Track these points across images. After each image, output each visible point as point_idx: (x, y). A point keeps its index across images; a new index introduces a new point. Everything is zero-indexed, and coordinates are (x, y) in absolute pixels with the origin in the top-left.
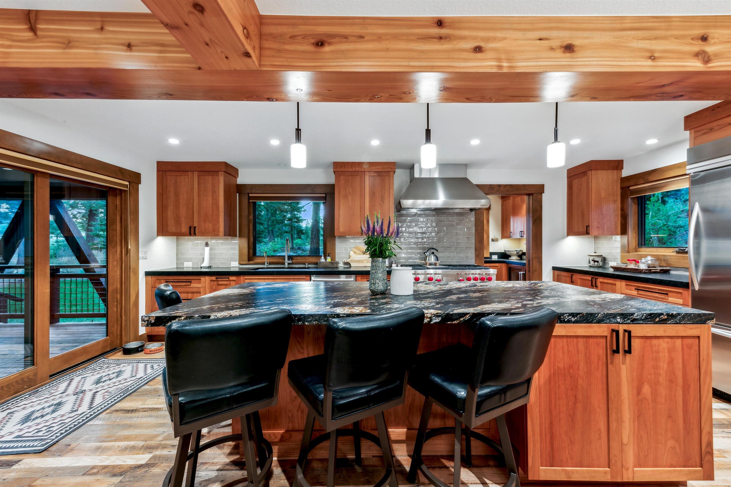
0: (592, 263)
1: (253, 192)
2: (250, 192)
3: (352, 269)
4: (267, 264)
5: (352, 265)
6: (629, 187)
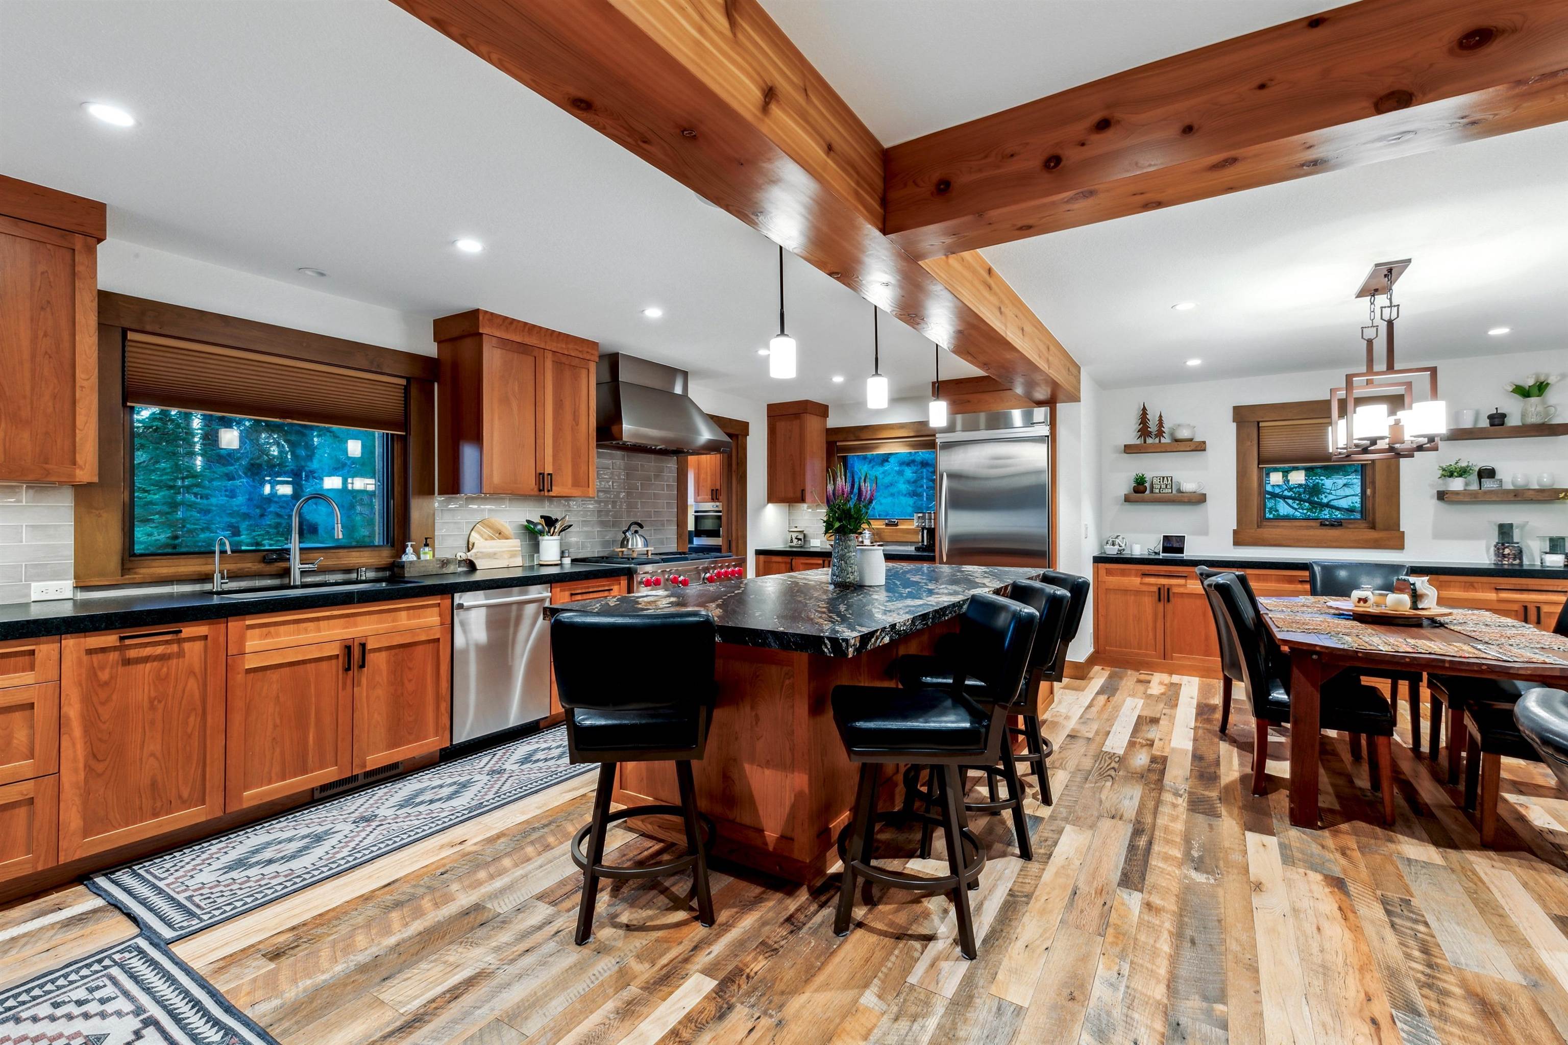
0: (795, 541)
1: (148, 328)
2: (133, 326)
3: (478, 577)
4: (223, 578)
5: (479, 564)
6: (836, 442)
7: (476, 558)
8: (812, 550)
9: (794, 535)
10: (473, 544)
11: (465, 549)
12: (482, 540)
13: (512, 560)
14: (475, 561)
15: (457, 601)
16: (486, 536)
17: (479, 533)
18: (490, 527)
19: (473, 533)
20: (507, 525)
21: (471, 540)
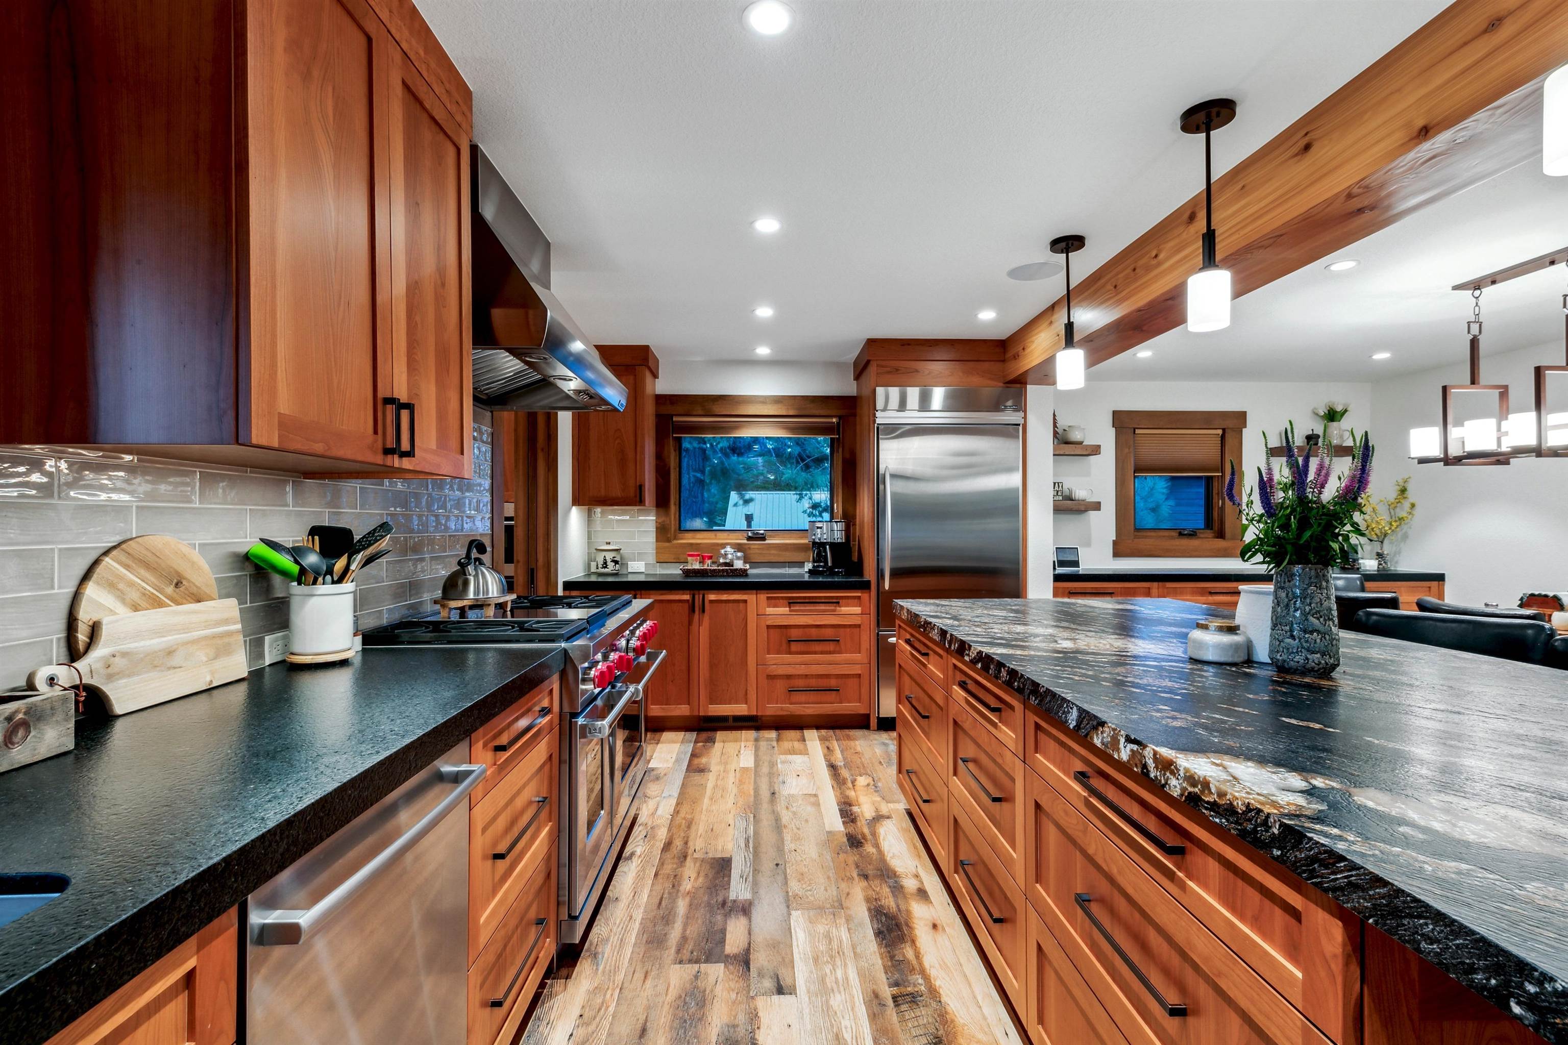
0: (611, 565)
5: (120, 697)
6: (672, 416)
7: (110, 677)
8: (631, 578)
9: (609, 556)
10: (95, 630)
11: (58, 650)
12: (122, 611)
13: (219, 664)
14: (107, 689)
15: (256, 918)
16: (134, 595)
17: (111, 586)
18: (147, 566)
19: (91, 590)
20: (195, 555)
21: (85, 615)
